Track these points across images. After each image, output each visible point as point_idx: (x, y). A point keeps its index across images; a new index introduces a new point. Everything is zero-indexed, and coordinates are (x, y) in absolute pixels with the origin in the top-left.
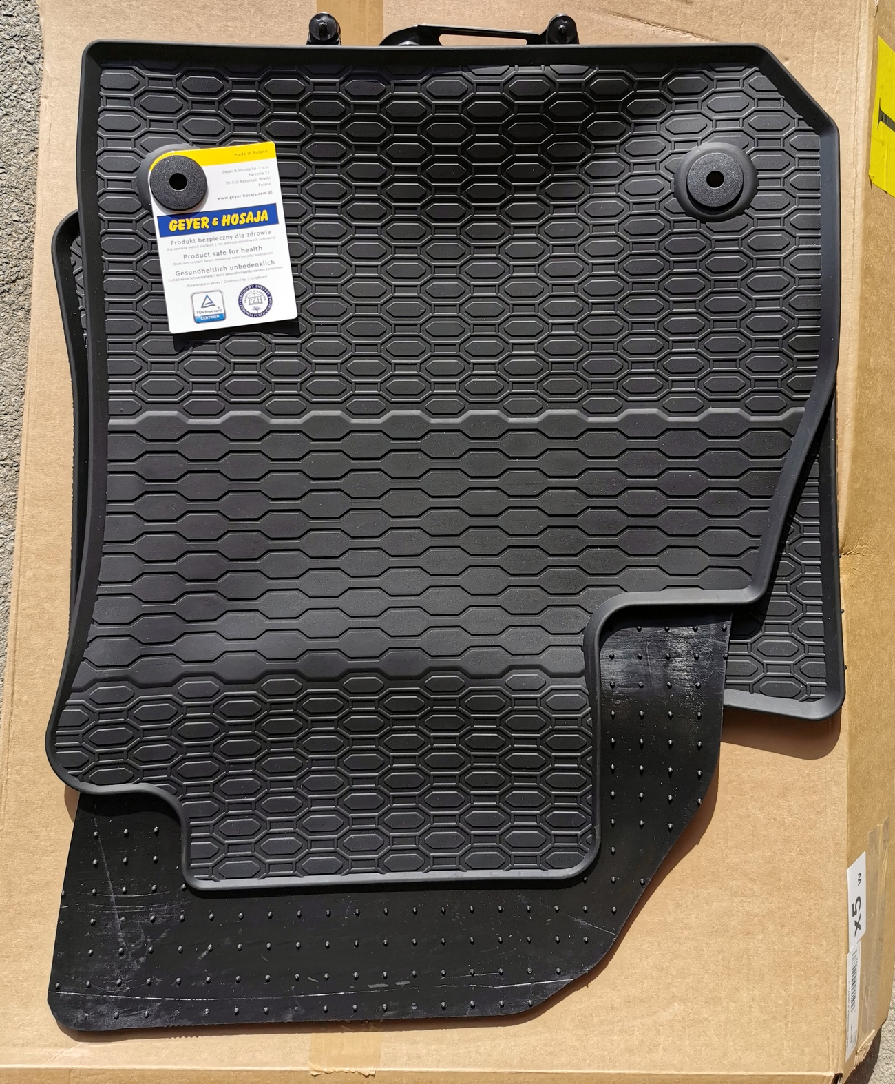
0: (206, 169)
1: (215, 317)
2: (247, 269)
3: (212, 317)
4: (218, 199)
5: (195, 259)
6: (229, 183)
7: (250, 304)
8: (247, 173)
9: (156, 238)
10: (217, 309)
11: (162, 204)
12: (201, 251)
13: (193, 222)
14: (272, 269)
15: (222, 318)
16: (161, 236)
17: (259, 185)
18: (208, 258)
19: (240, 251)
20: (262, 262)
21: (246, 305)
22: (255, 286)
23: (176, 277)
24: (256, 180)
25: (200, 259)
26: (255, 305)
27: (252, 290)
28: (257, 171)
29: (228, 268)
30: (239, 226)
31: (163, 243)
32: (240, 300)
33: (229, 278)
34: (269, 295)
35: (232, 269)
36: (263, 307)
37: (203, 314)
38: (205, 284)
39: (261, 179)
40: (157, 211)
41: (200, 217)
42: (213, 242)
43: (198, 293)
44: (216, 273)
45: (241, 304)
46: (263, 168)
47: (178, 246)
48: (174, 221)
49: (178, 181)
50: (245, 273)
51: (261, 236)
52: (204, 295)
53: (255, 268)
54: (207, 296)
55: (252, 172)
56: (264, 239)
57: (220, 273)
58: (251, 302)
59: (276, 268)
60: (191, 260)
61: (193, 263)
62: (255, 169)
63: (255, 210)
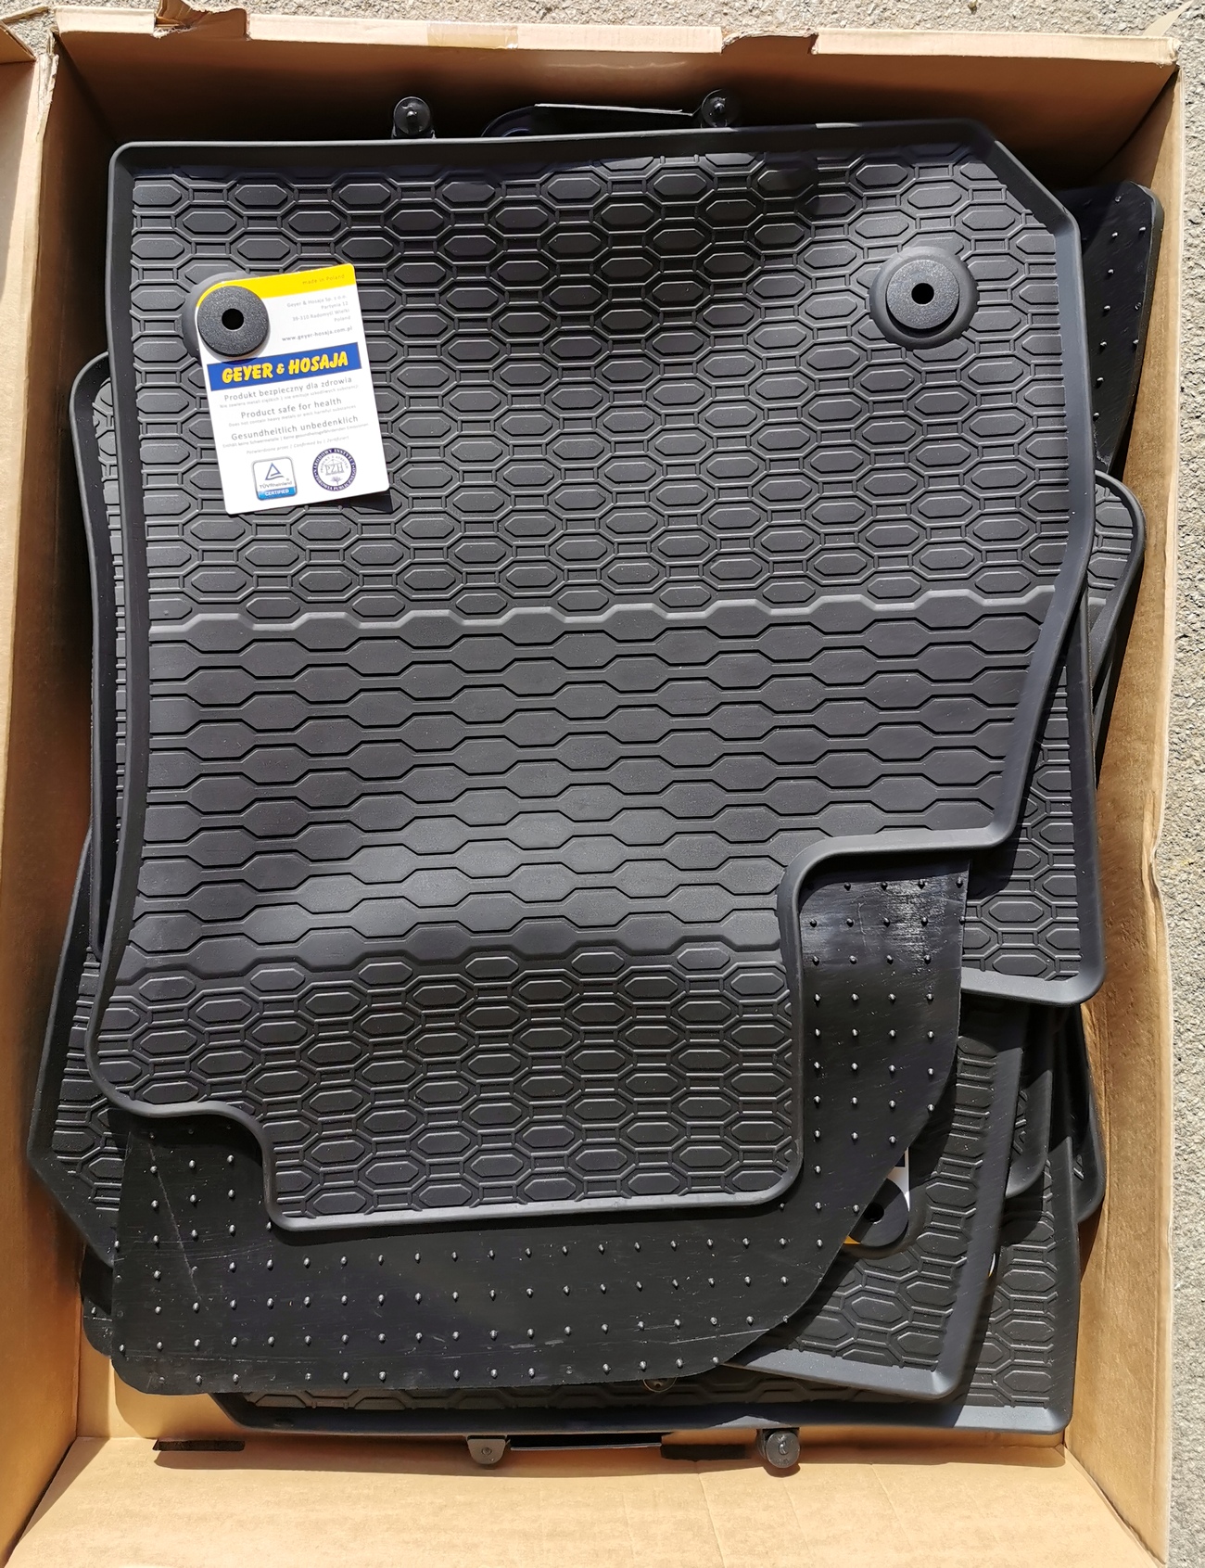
0: (267, 302)
1: (283, 492)
2: (322, 429)
3: (279, 492)
4: (284, 339)
5: (256, 418)
6: (297, 318)
7: (328, 474)
8: (319, 305)
9: (205, 392)
10: (286, 482)
11: (212, 349)
12: (264, 407)
13: (252, 370)
14: (355, 427)
15: (292, 492)
16: (213, 389)
17: (335, 319)
18: (272, 416)
19: (312, 406)
20: (341, 419)
21: (322, 475)
22: (333, 450)
23: (233, 442)
24: (331, 313)
25: (262, 417)
26: (335, 476)
27: (330, 455)
28: (332, 303)
29: (299, 428)
30: (310, 374)
31: (215, 398)
32: (315, 468)
33: (300, 441)
34: (352, 462)
35: (303, 429)
36: (345, 477)
37: (267, 489)
38: (269, 450)
39: (337, 312)
40: (208, 358)
41: (261, 364)
42: (278, 395)
43: (261, 461)
44: (283, 435)
45: (316, 474)
46: (339, 298)
47: (233, 402)
48: (229, 370)
49: (232, 318)
50: (320, 433)
51: (339, 386)
52: (269, 464)
53: (333, 427)
54: (272, 465)
55: (326, 303)
56: (343, 389)
57: (288, 434)
58: (329, 471)
59: (360, 426)
60: (251, 419)
61: (253, 422)
62: (329, 299)
63: (330, 352)
